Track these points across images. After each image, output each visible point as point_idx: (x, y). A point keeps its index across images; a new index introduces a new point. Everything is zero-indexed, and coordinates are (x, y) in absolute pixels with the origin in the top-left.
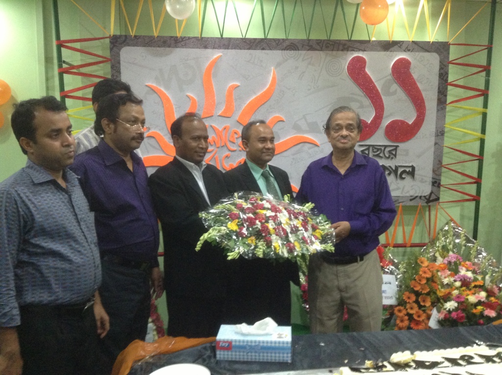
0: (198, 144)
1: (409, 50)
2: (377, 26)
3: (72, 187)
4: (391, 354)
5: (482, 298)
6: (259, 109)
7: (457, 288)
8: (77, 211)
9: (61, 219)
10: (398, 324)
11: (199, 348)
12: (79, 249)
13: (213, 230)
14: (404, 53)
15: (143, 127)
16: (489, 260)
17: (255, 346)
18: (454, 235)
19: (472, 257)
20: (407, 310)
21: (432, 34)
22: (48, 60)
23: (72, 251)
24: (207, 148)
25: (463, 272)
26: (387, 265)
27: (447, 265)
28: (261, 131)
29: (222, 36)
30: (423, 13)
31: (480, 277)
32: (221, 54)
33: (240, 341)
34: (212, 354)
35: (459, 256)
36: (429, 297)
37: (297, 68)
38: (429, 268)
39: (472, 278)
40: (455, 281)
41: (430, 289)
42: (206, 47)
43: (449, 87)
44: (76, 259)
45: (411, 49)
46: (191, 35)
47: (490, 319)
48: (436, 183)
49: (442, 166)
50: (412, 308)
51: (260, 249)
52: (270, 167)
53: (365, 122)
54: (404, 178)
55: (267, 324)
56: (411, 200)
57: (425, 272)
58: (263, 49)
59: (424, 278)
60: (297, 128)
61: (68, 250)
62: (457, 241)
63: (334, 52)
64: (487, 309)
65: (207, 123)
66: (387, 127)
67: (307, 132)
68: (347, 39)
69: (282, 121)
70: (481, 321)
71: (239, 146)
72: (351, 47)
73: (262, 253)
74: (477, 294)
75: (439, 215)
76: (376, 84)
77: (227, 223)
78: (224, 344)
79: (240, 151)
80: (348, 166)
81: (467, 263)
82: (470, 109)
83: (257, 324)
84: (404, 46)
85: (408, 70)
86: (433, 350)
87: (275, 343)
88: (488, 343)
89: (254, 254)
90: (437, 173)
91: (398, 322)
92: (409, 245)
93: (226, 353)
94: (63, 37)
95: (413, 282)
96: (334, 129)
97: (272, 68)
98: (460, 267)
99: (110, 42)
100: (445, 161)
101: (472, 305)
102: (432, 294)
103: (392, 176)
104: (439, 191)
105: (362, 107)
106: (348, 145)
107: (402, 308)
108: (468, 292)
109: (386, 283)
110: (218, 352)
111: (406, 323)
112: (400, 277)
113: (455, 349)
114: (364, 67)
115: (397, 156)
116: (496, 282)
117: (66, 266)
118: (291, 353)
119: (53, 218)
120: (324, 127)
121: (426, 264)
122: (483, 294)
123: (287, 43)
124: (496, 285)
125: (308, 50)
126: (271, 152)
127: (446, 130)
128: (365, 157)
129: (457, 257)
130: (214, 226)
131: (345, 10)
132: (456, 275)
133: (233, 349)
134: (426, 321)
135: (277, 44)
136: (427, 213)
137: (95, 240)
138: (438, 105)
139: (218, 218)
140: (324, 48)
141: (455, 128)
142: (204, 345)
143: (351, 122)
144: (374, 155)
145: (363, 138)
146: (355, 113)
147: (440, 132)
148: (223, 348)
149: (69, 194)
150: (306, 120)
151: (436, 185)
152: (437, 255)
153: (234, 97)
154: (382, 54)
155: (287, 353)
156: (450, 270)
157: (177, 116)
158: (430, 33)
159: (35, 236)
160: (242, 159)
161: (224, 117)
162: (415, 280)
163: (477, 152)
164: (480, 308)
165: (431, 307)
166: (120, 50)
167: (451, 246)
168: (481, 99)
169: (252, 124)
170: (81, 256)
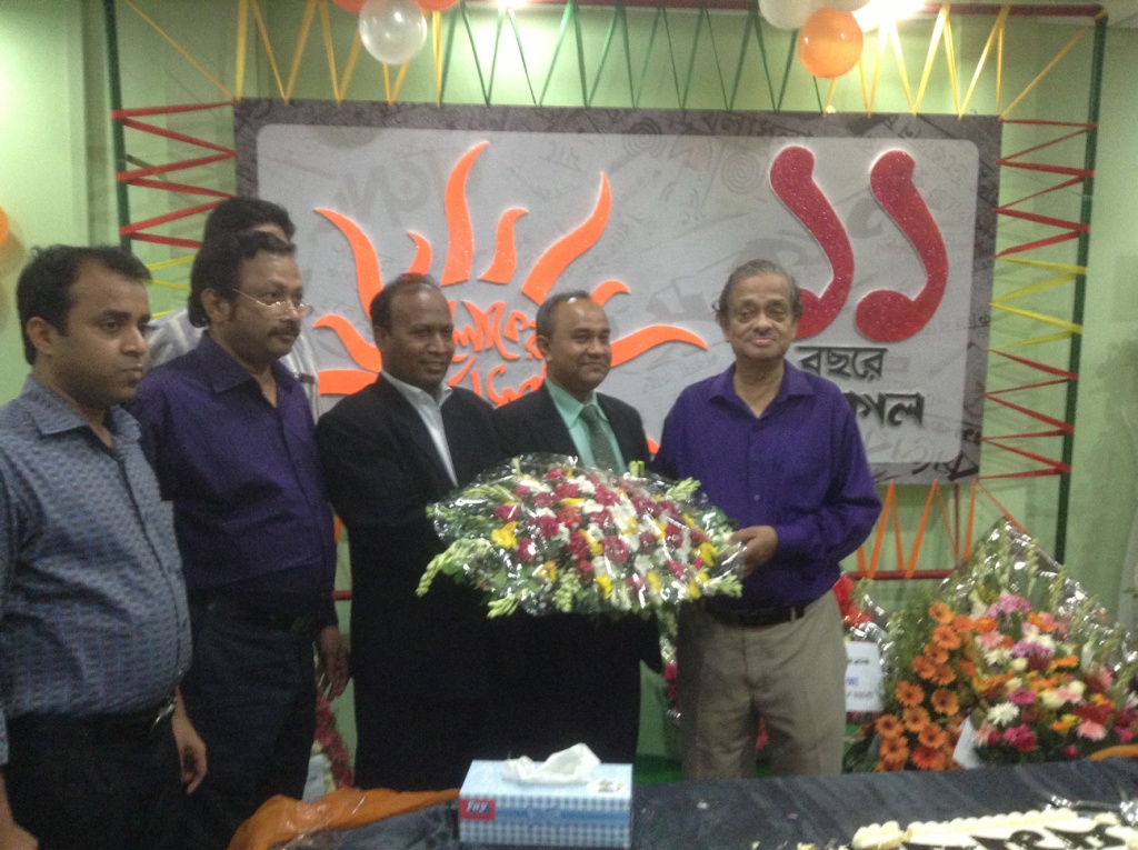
0: (428, 345)
1: (910, 135)
2: (837, 81)
3: (126, 443)
4: (856, 829)
5: (1074, 696)
6: (572, 265)
7: (1018, 674)
8: (138, 497)
9: (104, 515)
10: (884, 756)
11: (422, 813)
12: (145, 585)
13: (459, 547)
14: (900, 139)
15: (296, 304)
16: (1090, 610)
17: (548, 810)
18: (1011, 552)
19: (1053, 601)
20: (904, 722)
21: (963, 98)
22: (93, 153)
23: (128, 589)
24: (450, 354)
25: (1031, 636)
26: (860, 621)
27: (997, 620)
28: (578, 315)
29: (487, 100)
30: (941, 52)
31: (1069, 649)
32: (485, 142)
33: (513, 799)
34: (450, 831)
35: (1023, 599)
36: (954, 693)
37: (658, 173)
38: (956, 625)
39: (1053, 651)
40: (1014, 657)
41: (958, 675)
42: (451, 127)
43: (1002, 218)
44: (136, 608)
45: (915, 133)
46: (419, 99)
47: (1090, 745)
48: (972, 434)
49: (985, 396)
50: (915, 720)
51: (566, 590)
52: (601, 398)
53: (810, 297)
54: (897, 424)
55: (576, 760)
56: (915, 472)
57: (945, 637)
58: (581, 131)
59: (943, 649)
60: (656, 308)
61: (119, 586)
62: (1019, 566)
63: (742, 140)
64: (1084, 722)
65: (451, 297)
66: (861, 306)
67: (679, 318)
68: (771, 108)
69: (624, 293)
70: (1073, 749)
71: (527, 350)
72: (779, 127)
73: (570, 600)
74: (1062, 688)
75: (978, 507)
76: (836, 210)
77: (490, 530)
78: (476, 807)
79: (528, 360)
80: (770, 397)
81: (1043, 615)
82: (1048, 268)
83: (554, 758)
84: (899, 126)
85: (908, 179)
86: (950, 820)
87: (594, 802)
88: (1079, 803)
89: (551, 604)
90: (975, 410)
91: (884, 750)
92: (909, 574)
93: (481, 826)
94: (128, 103)
95: (919, 659)
96: (736, 312)
97: (602, 173)
98: (1025, 625)
99: (236, 114)
100: (993, 383)
101: (1051, 711)
102: (960, 686)
103: (873, 417)
104: (979, 452)
105: (803, 261)
106: (771, 351)
107: (893, 719)
108: (1043, 682)
109: (857, 662)
110: (463, 825)
111: (903, 753)
112: (888, 649)
113: (1000, 818)
114: (809, 171)
115: (884, 373)
116: (1107, 659)
117: (114, 624)
118: (630, 827)
119: (86, 513)
120: (714, 307)
121: (948, 617)
122: (1077, 688)
123: (636, 118)
124: (1106, 665)
125: (683, 134)
126: (603, 363)
127: (993, 314)
128: (808, 377)
129: (1019, 603)
130: (462, 536)
131: (768, 46)
132: (1016, 643)
133: (497, 818)
134: (948, 749)
135: (614, 121)
136: (951, 502)
137: (178, 564)
138: (975, 258)
139: (471, 517)
140: (718, 128)
141: (1014, 310)
142: (433, 809)
143: (777, 297)
144: (832, 372)
145: (804, 333)
146: (786, 275)
147: (981, 319)
148: (474, 816)
149: (121, 458)
150: (677, 291)
151: (971, 438)
152: (974, 596)
153: (514, 238)
154: (850, 143)
155: (622, 827)
156: (1002, 631)
157: (384, 280)
158: (959, 97)
159: (44, 554)
160: (532, 377)
161: (492, 283)
162: (922, 654)
163: (1063, 363)
164: (1069, 719)
165: (959, 718)
166: (256, 132)
167: (1005, 578)
168: (1073, 244)
169: (559, 300)
170: (149, 602)
